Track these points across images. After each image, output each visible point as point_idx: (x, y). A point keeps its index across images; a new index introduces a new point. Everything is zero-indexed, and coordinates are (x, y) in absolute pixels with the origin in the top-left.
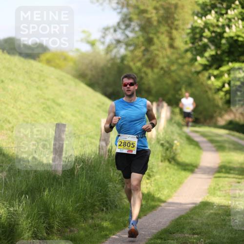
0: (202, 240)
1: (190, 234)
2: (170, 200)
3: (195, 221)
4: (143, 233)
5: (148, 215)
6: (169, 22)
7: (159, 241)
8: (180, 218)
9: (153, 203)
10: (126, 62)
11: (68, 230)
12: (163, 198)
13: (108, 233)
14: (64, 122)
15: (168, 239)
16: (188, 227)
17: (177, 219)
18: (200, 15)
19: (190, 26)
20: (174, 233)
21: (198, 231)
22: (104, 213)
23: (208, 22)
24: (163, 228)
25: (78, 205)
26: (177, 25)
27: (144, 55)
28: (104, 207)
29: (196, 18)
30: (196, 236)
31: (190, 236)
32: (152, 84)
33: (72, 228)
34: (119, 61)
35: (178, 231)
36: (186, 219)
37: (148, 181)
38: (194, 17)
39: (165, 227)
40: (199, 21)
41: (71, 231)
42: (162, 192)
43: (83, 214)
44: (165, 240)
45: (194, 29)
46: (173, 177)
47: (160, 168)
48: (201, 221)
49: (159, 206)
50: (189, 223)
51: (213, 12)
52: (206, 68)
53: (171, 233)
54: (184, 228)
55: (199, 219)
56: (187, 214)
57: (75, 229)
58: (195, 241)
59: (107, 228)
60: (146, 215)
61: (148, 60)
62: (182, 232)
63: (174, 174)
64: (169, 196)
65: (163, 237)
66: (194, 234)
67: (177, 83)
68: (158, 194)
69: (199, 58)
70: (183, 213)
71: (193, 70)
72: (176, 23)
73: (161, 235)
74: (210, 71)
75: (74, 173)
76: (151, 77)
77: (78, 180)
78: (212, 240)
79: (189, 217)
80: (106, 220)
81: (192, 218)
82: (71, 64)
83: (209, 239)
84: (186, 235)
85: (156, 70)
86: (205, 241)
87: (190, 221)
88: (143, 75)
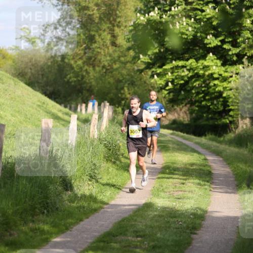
0: (145, 243)
1: (133, 237)
2: (113, 202)
3: (139, 224)
4: (86, 236)
5: (90, 218)
6: (112, 19)
7: (102, 244)
8: (123, 220)
9: (95, 206)
10: (66, 61)
11: (8, 234)
12: (105, 200)
13: (49, 236)
14: (3, 122)
15: (111, 242)
16: (132, 230)
17: (121, 221)
18: (142, 12)
19: (132, 23)
20: (117, 236)
21: (141, 234)
22: (45, 216)
23: (152, 18)
24: (105, 231)
25: (18, 207)
26: (119, 22)
27: (85, 53)
28: (45, 209)
29: (138, 14)
30: (139, 239)
31: (133, 239)
32: (94, 83)
33: (12, 232)
34: (59, 59)
35: (121, 234)
36: (129, 222)
37: (90, 183)
38: (137, 14)
39: (108, 229)
40: (142, 18)
41: (11, 235)
42: (104, 194)
43: (23, 217)
44: (108, 243)
45: (136, 26)
46: (116, 178)
47: (102, 169)
48: (144, 224)
49: (102, 208)
50: (132, 225)
51: (156, 9)
52: (149, 66)
53: (114, 236)
54: (127, 230)
55: (143, 221)
56: (130, 216)
57: (15, 232)
58: (138, 244)
59: (48, 231)
60: (88, 218)
61: (90, 58)
62: (125, 235)
63: (116, 175)
64: (112, 198)
65: (105, 240)
66: (137, 237)
67: (119, 81)
68: (100, 195)
69: (141, 56)
70: (126, 215)
71: (136, 68)
72: (118, 20)
73: (103, 237)
74: (154, 70)
75: (14, 175)
76: (92, 75)
77: (18, 183)
78: (156, 242)
79: (133, 219)
80: (47, 223)
81: (136, 220)
82: (10, 62)
83: (154, 241)
84: (130, 238)
85: (97, 69)
86: (149, 244)
87: (133, 223)
88: (84, 74)
